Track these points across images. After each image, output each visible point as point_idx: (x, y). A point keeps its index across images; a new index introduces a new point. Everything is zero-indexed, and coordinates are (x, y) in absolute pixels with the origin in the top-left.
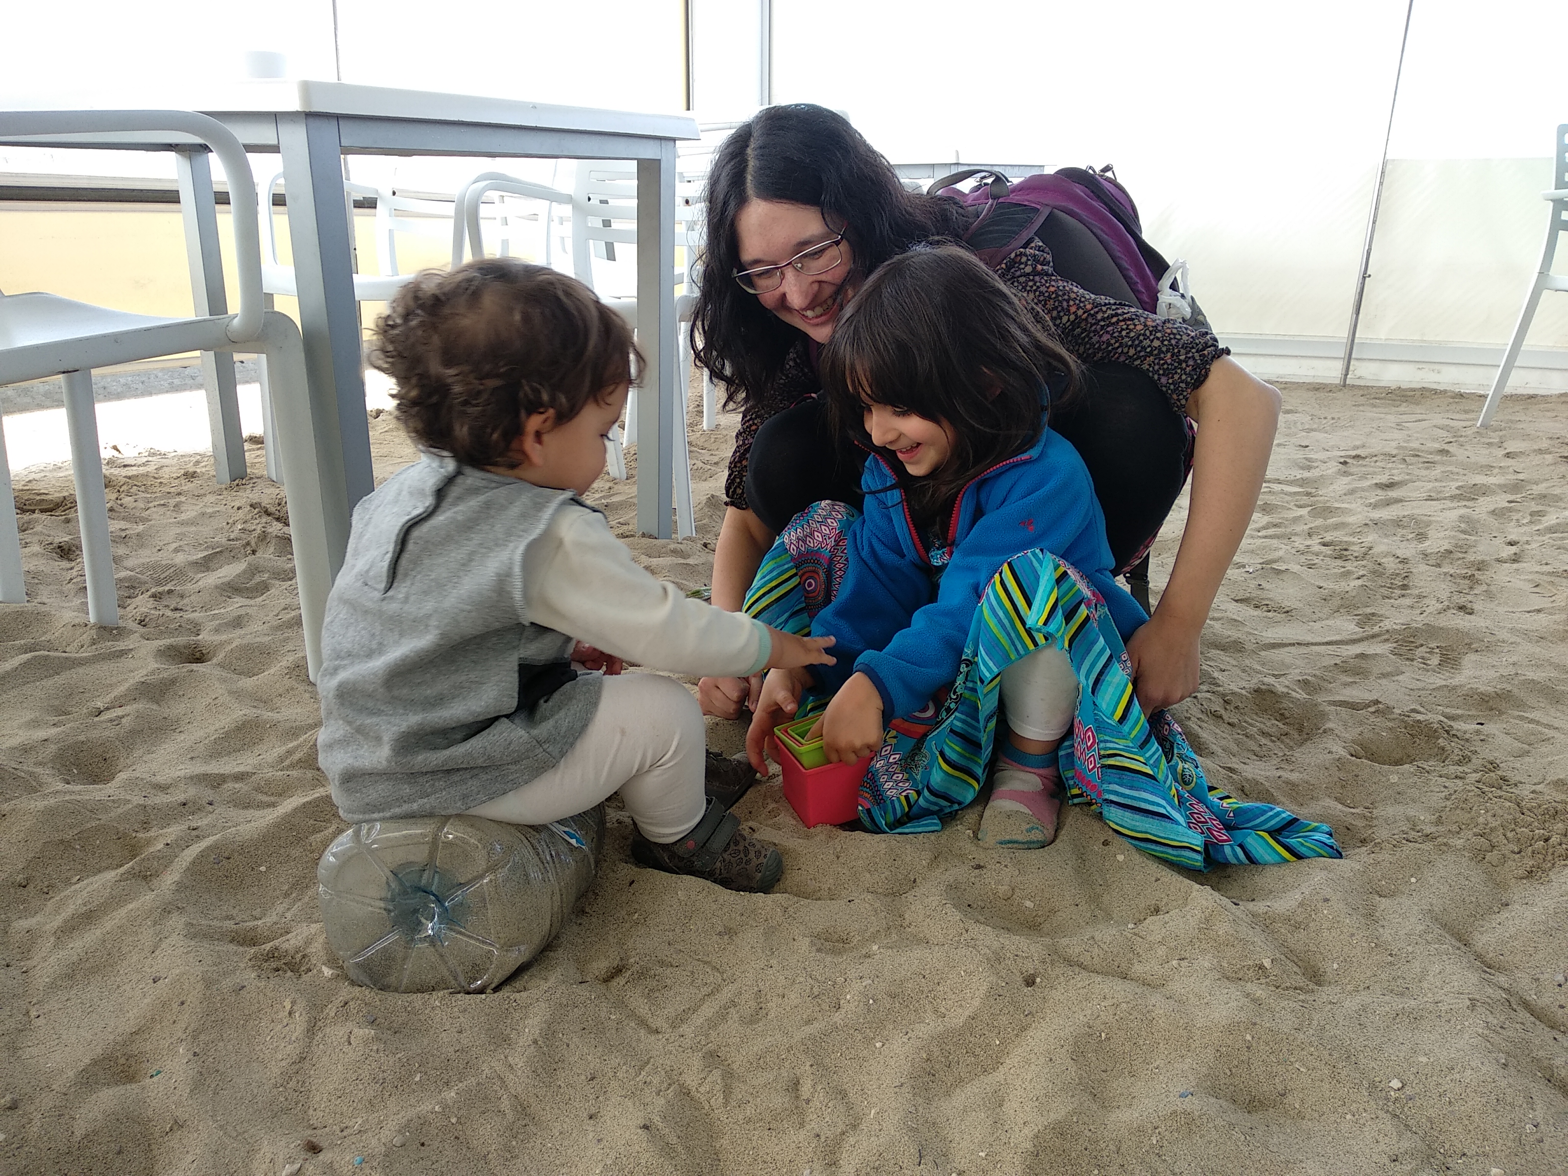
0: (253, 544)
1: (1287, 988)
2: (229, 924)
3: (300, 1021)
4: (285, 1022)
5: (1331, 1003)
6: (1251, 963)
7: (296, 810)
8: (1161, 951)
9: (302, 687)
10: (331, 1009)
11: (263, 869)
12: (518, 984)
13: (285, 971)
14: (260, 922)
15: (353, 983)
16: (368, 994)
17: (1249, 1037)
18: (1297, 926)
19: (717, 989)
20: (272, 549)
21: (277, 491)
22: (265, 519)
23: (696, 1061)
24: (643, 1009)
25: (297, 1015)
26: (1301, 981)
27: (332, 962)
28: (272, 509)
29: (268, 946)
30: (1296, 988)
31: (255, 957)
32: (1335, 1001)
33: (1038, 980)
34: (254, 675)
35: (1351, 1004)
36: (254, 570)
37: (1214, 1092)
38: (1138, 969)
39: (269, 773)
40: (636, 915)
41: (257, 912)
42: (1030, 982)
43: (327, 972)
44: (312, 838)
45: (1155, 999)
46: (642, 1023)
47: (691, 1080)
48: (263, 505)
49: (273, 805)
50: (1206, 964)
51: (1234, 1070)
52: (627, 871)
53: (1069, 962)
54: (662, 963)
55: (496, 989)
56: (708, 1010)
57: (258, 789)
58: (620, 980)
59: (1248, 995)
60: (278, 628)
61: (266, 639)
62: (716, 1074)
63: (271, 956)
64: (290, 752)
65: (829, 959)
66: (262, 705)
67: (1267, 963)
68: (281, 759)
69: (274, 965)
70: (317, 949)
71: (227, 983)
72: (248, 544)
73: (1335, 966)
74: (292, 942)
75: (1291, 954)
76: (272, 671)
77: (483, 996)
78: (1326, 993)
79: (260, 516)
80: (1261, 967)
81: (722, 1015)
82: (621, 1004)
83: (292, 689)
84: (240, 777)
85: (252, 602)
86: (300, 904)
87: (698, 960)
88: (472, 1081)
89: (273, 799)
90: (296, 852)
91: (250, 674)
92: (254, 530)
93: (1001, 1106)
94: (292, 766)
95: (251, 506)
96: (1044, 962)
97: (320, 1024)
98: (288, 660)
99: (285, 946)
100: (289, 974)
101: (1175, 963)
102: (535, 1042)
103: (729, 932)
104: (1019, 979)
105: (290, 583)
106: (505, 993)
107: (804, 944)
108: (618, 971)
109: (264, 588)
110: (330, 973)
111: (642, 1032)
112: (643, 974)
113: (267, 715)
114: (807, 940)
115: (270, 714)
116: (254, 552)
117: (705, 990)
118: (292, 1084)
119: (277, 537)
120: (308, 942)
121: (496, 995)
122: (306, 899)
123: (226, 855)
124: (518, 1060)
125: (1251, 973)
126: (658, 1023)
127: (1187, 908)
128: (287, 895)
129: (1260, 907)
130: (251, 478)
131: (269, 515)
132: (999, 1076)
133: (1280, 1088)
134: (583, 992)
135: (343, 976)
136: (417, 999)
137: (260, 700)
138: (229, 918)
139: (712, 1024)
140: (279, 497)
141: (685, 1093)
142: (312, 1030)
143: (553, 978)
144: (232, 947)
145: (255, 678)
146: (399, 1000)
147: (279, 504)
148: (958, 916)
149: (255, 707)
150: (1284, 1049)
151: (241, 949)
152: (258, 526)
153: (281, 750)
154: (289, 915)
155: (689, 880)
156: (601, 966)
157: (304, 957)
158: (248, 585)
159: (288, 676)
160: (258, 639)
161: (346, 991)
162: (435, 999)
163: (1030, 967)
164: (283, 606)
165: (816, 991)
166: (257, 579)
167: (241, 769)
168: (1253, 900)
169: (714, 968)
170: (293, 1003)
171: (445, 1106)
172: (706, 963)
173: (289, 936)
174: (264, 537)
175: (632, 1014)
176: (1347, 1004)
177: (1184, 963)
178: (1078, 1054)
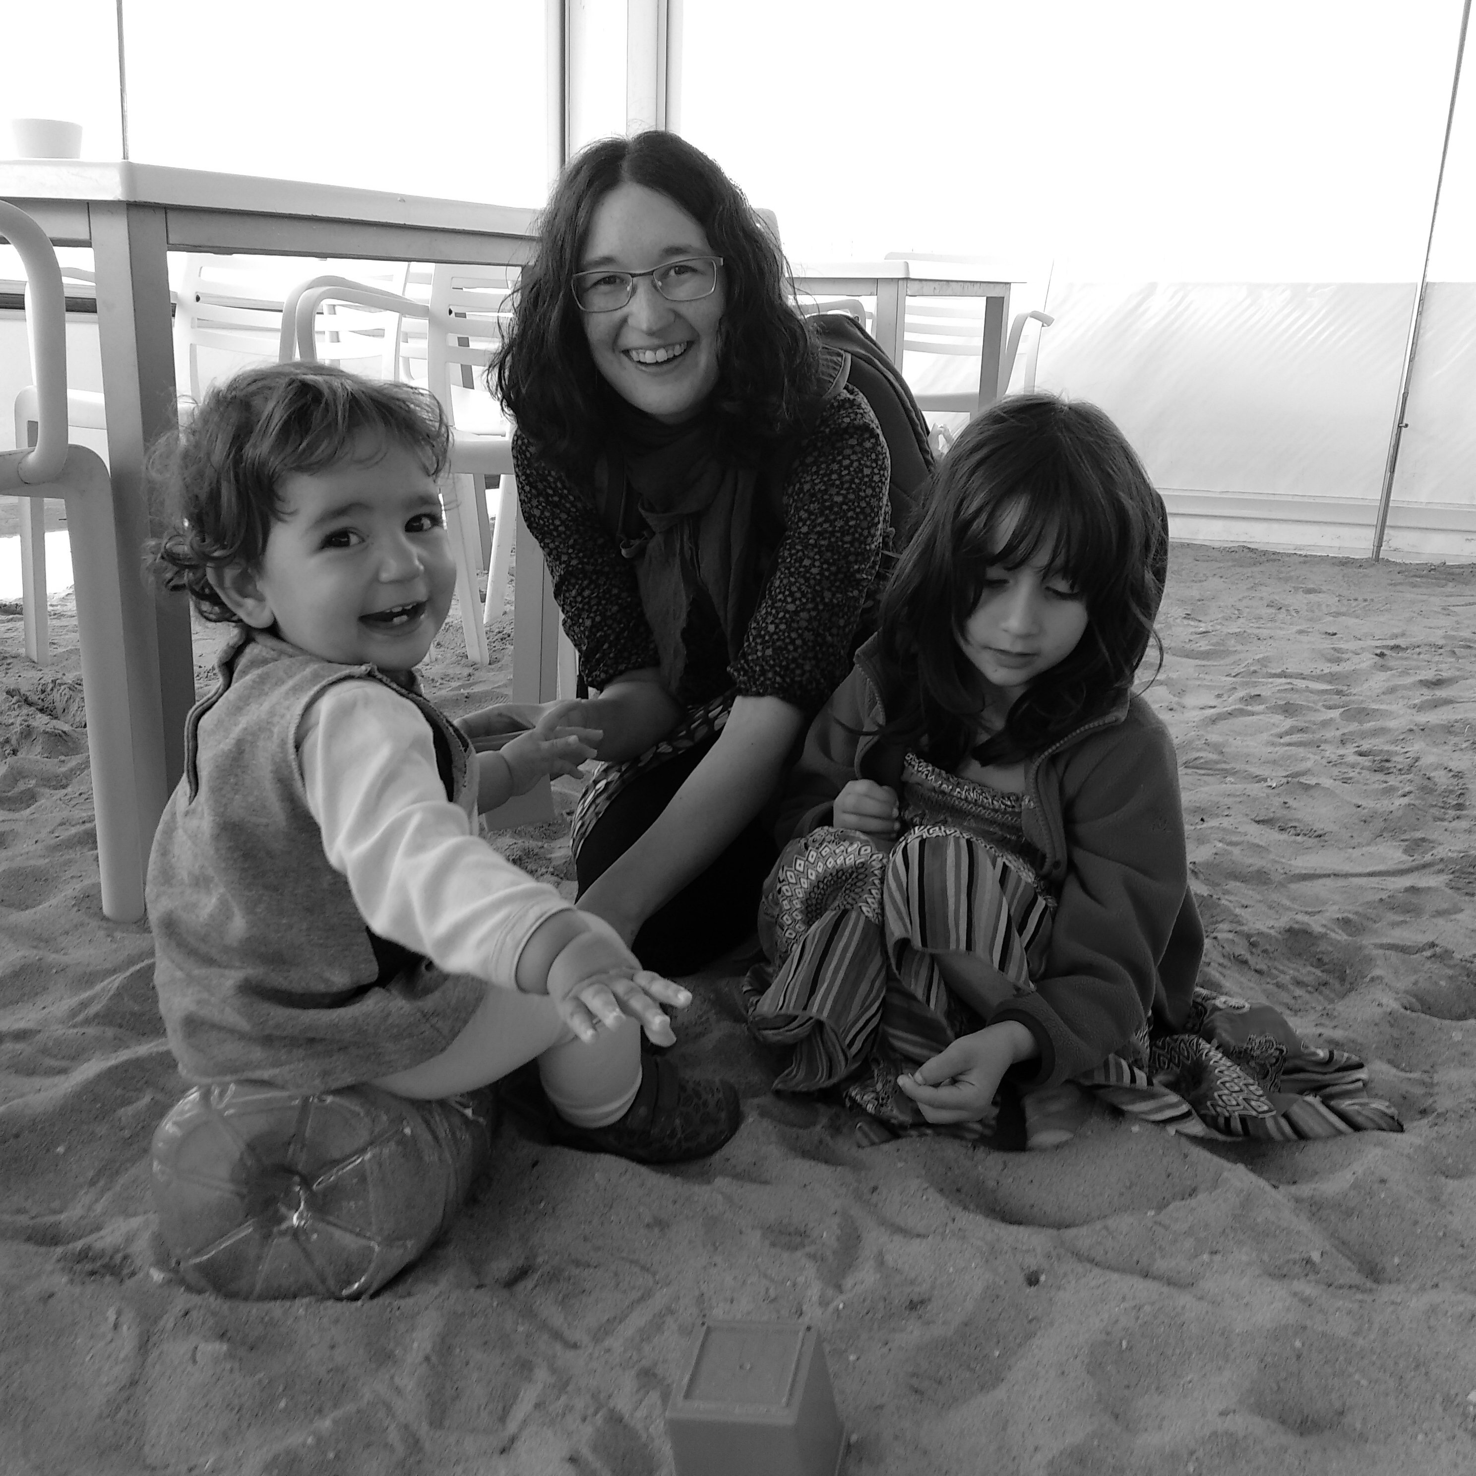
0: (14, 742)
1: (1341, 1287)
2: (23, 1220)
3: (129, 1335)
4: (109, 1337)
5: (1393, 1303)
6: (1296, 1256)
7: (100, 1077)
8: (1189, 1244)
9: (94, 923)
10: (168, 1321)
11: (61, 1149)
12: (401, 1289)
13: (103, 1276)
14: (62, 1217)
15: (190, 1289)
16: (211, 1300)
17: (1298, 1344)
18: (1349, 1213)
19: (649, 1294)
20: (38, 748)
21: (40, 675)
22: (26, 710)
23: (628, 1382)
24: (556, 1317)
25: (125, 1327)
26: (1354, 1277)
27: (162, 1262)
28: (33, 698)
29: (79, 1245)
30: (1350, 1287)
31: (62, 1258)
32: (1399, 1300)
33: (1043, 1278)
34: (27, 908)
35: (1418, 1303)
36: (16, 775)
37: (1260, 1409)
38: (1161, 1265)
39: (59, 1031)
40: (543, 1204)
41: (56, 1204)
42: (1032, 1280)
43: (157, 1276)
44: (121, 1111)
45: (1184, 1299)
46: (557, 1335)
47: (623, 1403)
48: (22, 692)
49: (63, 1071)
50: (1244, 1258)
51: (1282, 1385)
52: (528, 1150)
53: (1078, 1256)
54: (577, 1263)
55: (373, 1296)
56: (638, 1319)
57: (45, 1051)
58: (528, 1283)
59: (1295, 1294)
60: (57, 848)
61: (42, 862)
62: (654, 1397)
63: (84, 1256)
64: (84, 1005)
65: (785, 1255)
66: (42, 944)
67: (1316, 1256)
68: (74, 1013)
69: (89, 1267)
70: (142, 1247)
71: (31, 1290)
72: (7, 741)
73: (1396, 1260)
74: (108, 1240)
75: (1343, 1245)
76: (53, 901)
77: (359, 1303)
78: (1387, 1293)
79: (19, 707)
80: (1308, 1261)
81: (657, 1324)
82: (529, 1313)
83: (82, 925)
84: (21, 1036)
85: (16, 815)
86: (108, 1195)
87: (623, 1259)
88: (349, 1408)
89: (64, 1064)
90: (102, 1129)
91: (23, 906)
92: (12, 724)
93: (1004, 1429)
94: (87, 1022)
95: (8, 693)
96: (1049, 1256)
97: (154, 1339)
98: (71, 890)
99: (99, 1245)
100: (108, 1278)
101: (1206, 1257)
102: (427, 1359)
103: (660, 1224)
104: (1021, 1279)
105: (64, 791)
106: (385, 1299)
107: (754, 1239)
108: (522, 1274)
109: (29, 798)
110: (162, 1276)
111: (558, 1347)
112: (554, 1276)
113: (52, 957)
114: (758, 1233)
115: (57, 956)
116: (15, 752)
117: (635, 1295)
118: (122, 1414)
119: (45, 732)
120: (130, 1239)
121: (375, 1301)
122: (118, 1188)
123: (14, 1131)
124: (408, 1382)
125: (1297, 1269)
126: (577, 1335)
127: (1219, 1191)
128: (93, 1183)
129: (1305, 1190)
130: (5, 658)
131: (30, 704)
132: (1000, 1393)
133: (1337, 1405)
134: (483, 1299)
135: (177, 1279)
136: (276, 1308)
137: (40, 939)
138: (19, 1211)
139: (645, 1335)
140: (42, 681)
141: (616, 1419)
142: (144, 1345)
143: (445, 1281)
144: (31, 1248)
145: (34, 910)
146: (254, 1310)
147: (43, 692)
148: (942, 1202)
149: (35, 947)
150: (1341, 1358)
151: (43, 1249)
152: (17, 719)
154: (99, 1208)
156: (502, 1267)
157: (125, 1258)
158: (9, 794)
159: (76, 909)
160: (32, 862)
161: (181, 1299)
162: (300, 1307)
163: (1032, 1263)
164: (58, 821)
165: (772, 1293)
166: (21, 786)
167: (22, 1025)
168: (1295, 1183)
169: (644, 1268)
170: (119, 1314)
171: (319, 1440)
172: (631, 1262)
173: (102, 1233)
174: (28, 733)
175: (544, 1326)
176: (1413, 1303)
177: (1218, 1258)
178: (1095, 1368)
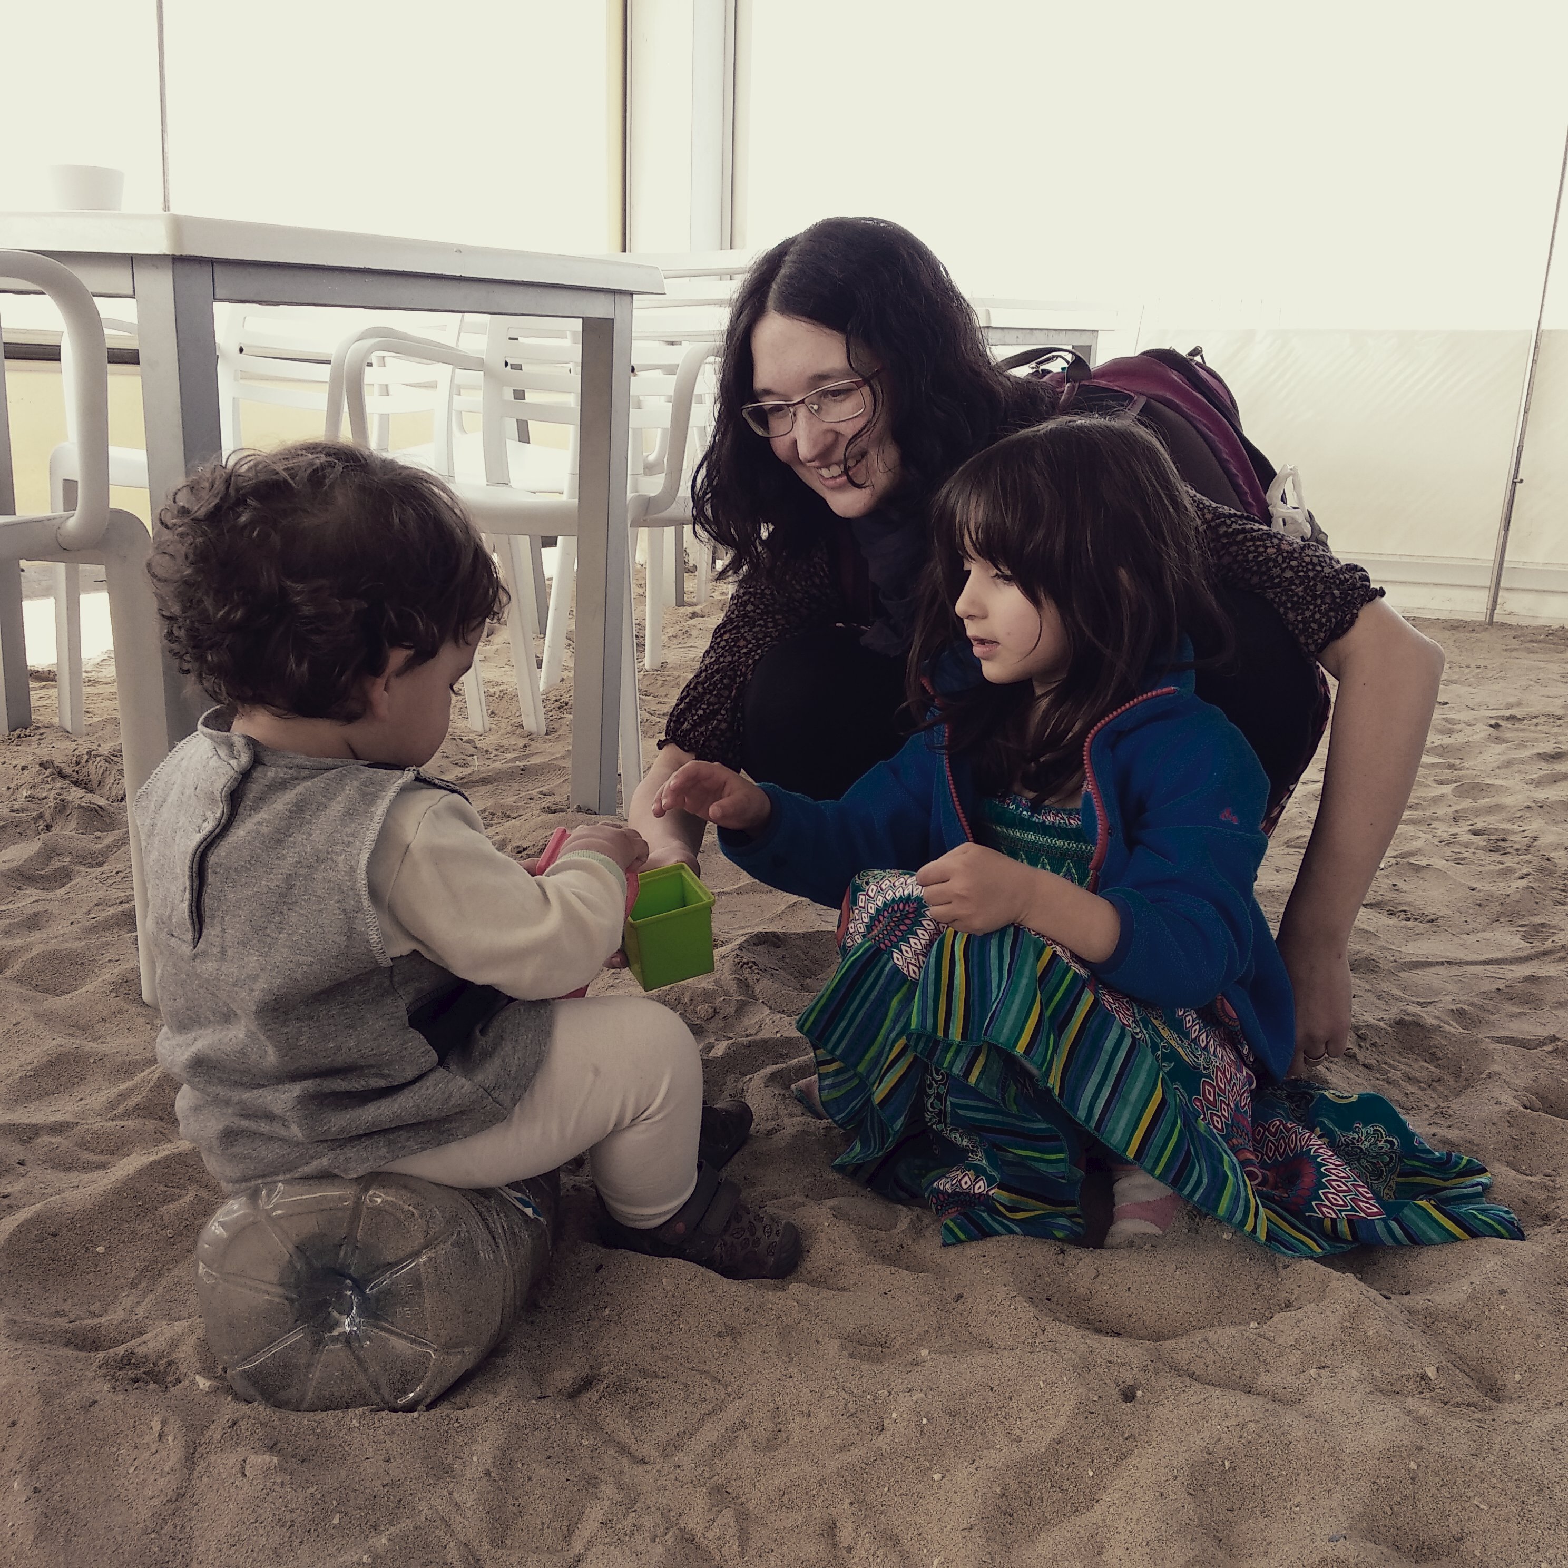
0: (47, 815)
1: (1458, 1405)
2: (62, 1322)
3: (174, 1445)
4: (154, 1448)
5: (1515, 1422)
6: (1411, 1371)
7: (141, 1172)
8: (1294, 1357)
9: (133, 1009)
10: (215, 1432)
11: (100, 1249)
12: (459, 1400)
13: (147, 1383)
14: (103, 1320)
15: (237, 1397)
16: (262, 1411)
17: (1413, 1466)
18: (1466, 1326)
19: (720, 1407)
20: (73, 824)
21: (74, 745)
22: (59, 783)
23: (700, 1499)
24: (624, 1433)
25: (170, 1438)
26: (1474, 1395)
27: (207, 1370)
28: (68, 770)
29: (121, 1350)
30: (1469, 1405)
31: (105, 1364)
32: (1520, 1421)
33: (1139, 1393)
34: (64, 993)
35: (1542, 1424)
36: (50, 853)
37: (1372, 1535)
38: (1265, 1380)
39: (97, 1124)
40: (607, 1310)
41: (96, 1307)
42: (1129, 1396)
43: (203, 1383)
44: (163, 1209)
45: (1291, 1418)
46: (623, 1450)
47: (695, 1522)
48: (56, 764)
49: (102, 1166)
50: (1355, 1374)
51: (1395, 1508)
52: (591, 1253)
53: (1177, 1370)
54: (644, 1373)
55: (429, 1407)
56: (710, 1433)
57: (83, 1145)
58: (592, 1395)
59: (1409, 1413)
60: (93, 929)
61: (77, 945)
62: (728, 1516)
63: (127, 1361)
64: (123, 1096)
65: (866, 1367)
66: (79, 1032)
67: (1431, 1372)
68: (112, 1105)
69: (131, 1374)
70: (186, 1352)
71: (72, 1397)
72: (41, 816)
73: (1518, 1377)
74: (151, 1345)
75: (1459, 1361)
76: (90, 987)
77: (416, 1414)
78: (1508, 1411)
79: (53, 779)
80: (1424, 1377)
81: (729, 1440)
82: (594, 1425)
83: (120, 1011)
84: (58, 1129)
85: (51, 895)
86: (151, 1296)
87: (693, 1369)
88: (407, 1524)
89: (102, 1158)
90: (143, 1228)
91: (58, 992)
92: (46, 798)
93: (1100, 1554)
94: (127, 1114)
95: (41, 765)
96: (1145, 1370)
97: (200, 1449)
98: (109, 974)
99: (141, 1350)
100: (152, 1386)
101: (1313, 1372)
102: (488, 1473)
103: (731, 1332)
104: (1115, 1393)
105: (100, 869)
106: (443, 1410)
107: (833, 1347)
108: (586, 1384)
109: (64, 876)
110: (208, 1384)
111: (625, 1462)
112: (620, 1387)
113: (89, 1046)
114: (836, 1343)
115: (94, 1045)
116: (48, 828)
117: (707, 1408)
118: (168, 1528)
119: (80, 807)
120: (174, 1344)
121: (433, 1412)
122: (160, 1291)
123: (52, 1229)
124: (467, 1499)
125: (1411, 1386)
126: (647, 1450)
127: (1325, 1302)
128: (133, 1285)
129: (1418, 1301)
130: (38, 728)
131: (64, 776)
132: (1095, 1515)
133: (1455, 1530)
134: (546, 1409)
135: (225, 1387)
136: (329, 1419)
137: (76, 1026)
138: (59, 1314)
139: (717, 1451)
140: (76, 753)
141: (688, 1539)
142: (191, 1457)
143: (505, 1393)
144: (69, 1352)
145: (68, 996)
146: (307, 1420)
147: (78, 763)
148: (1031, 1311)
149: (71, 1035)
150: (1459, 1481)
151: (83, 1354)
152: (51, 792)
153: (113, 1092)
154: (141, 1311)
155: (676, 1263)
156: (565, 1376)
157: (170, 1363)
158: (43, 872)
159: (114, 994)
160: (67, 945)
161: (229, 1409)
162: (353, 1418)
163: (1128, 1377)
164: (95, 901)
165: (852, 1407)
166: (56, 864)
167: (59, 1117)
168: (1408, 1293)
169: (715, 1379)
170: (164, 1423)
171: (375, 1557)
172: (702, 1372)
173: (145, 1337)
174: (62, 807)
175: (610, 1439)
176: (1536, 1423)
177: (1325, 1373)
178: (1196, 1489)
